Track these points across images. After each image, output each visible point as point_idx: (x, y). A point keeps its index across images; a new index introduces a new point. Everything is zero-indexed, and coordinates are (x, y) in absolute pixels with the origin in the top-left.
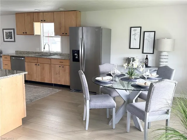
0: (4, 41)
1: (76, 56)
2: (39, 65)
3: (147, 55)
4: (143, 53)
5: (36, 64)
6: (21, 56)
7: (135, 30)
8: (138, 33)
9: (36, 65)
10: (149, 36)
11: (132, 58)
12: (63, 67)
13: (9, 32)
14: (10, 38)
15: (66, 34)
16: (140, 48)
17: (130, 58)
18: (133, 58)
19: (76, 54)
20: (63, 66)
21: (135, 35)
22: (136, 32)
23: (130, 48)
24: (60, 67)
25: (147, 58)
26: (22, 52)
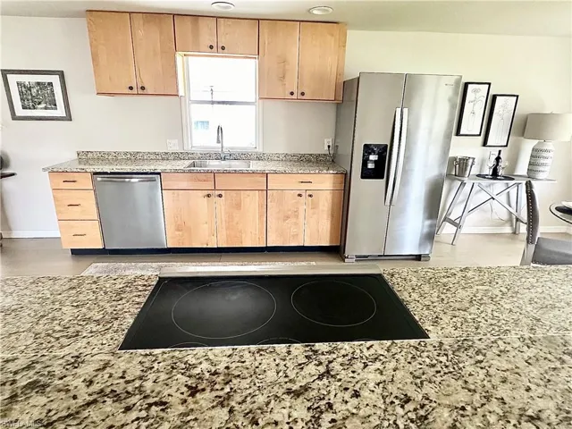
0: (14, 117)
2: (220, 196)
3: (500, 151)
4: (485, 145)
5: (209, 192)
6: (127, 168)
7: (475, 91)
8: (482, 98)
9: (208, 196)
10: (504, 106)
12: (310, 196)
13: (38, 84)
14: (43, 105)
15: (304, 94)
16: (479, 135)
18: (473, 160)
20: (309, 193)
21: (474, 101)
22: (478, 95)
23: (458, 135)
24: (300, 195)
25: (499, 158)
26: (109, 154)
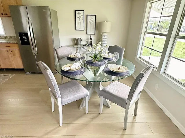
1: (24, 39)
3: (91, 36)
4: (87, 34)
7: (79, 13)
8: (82, 16)
10: (91, 19)
11: (78, 38)
15: (6, 14)
16: (84, 30)
17: (78, 39)
18: (80, 39)
19: (24, 37)
20: (11, 50)
21: (79, 17)
22: (80, 15)
23: (76, 30)
24: (7, 51)
25: (91, 39)
